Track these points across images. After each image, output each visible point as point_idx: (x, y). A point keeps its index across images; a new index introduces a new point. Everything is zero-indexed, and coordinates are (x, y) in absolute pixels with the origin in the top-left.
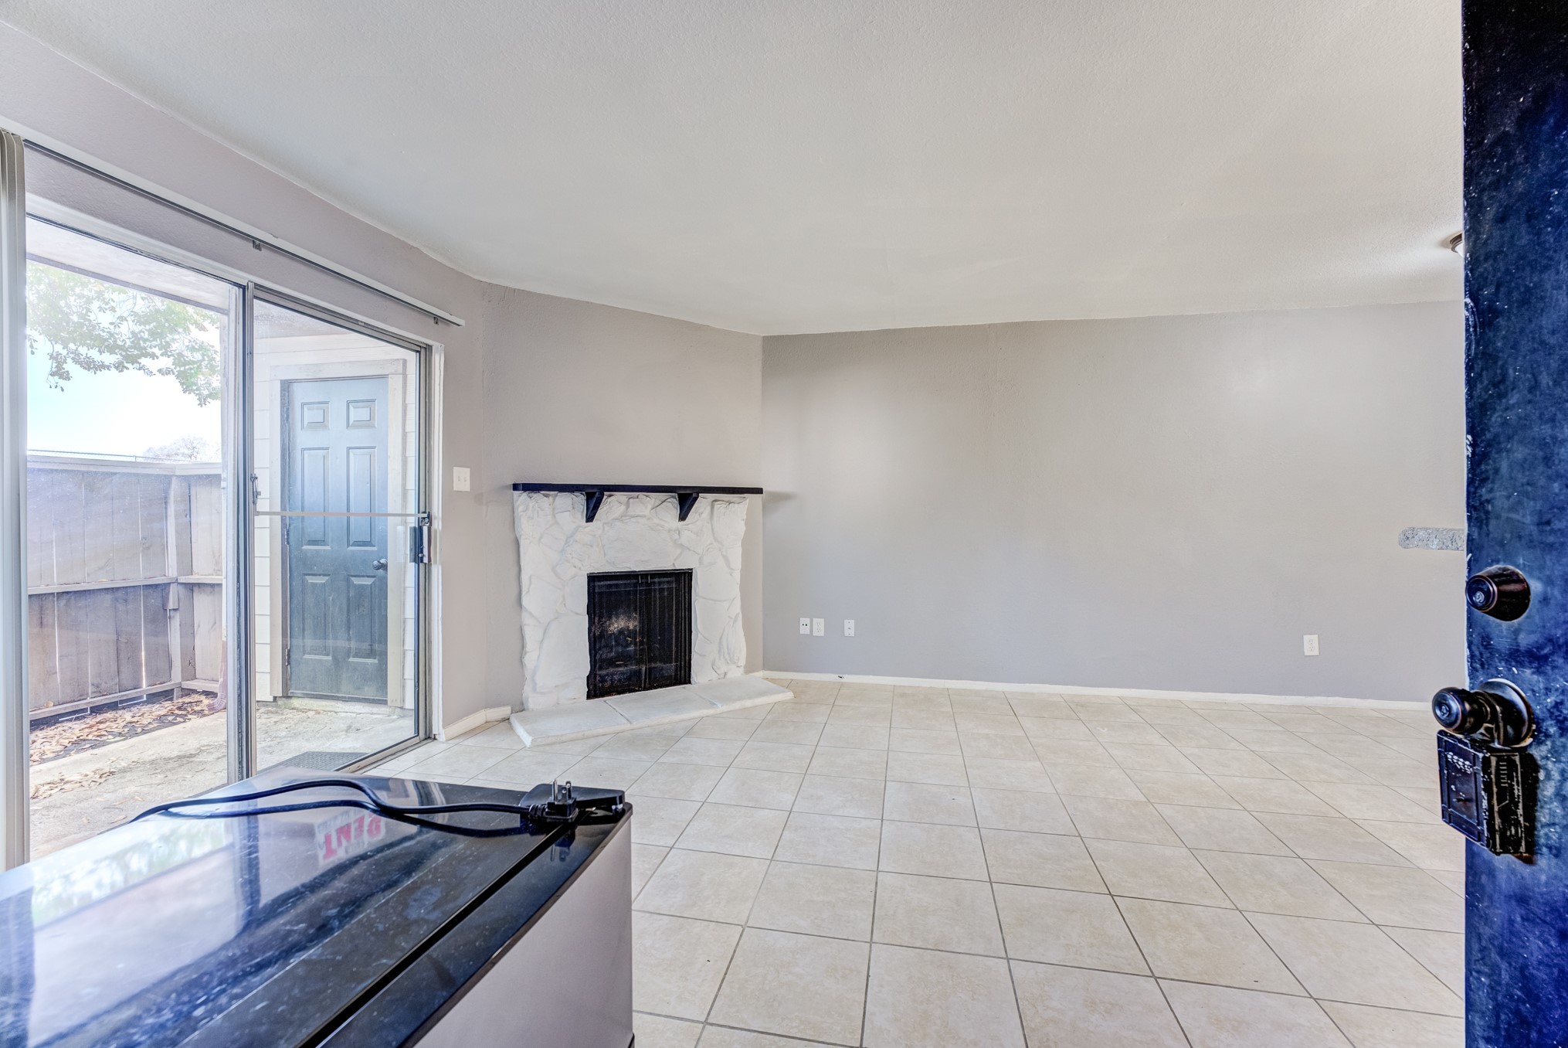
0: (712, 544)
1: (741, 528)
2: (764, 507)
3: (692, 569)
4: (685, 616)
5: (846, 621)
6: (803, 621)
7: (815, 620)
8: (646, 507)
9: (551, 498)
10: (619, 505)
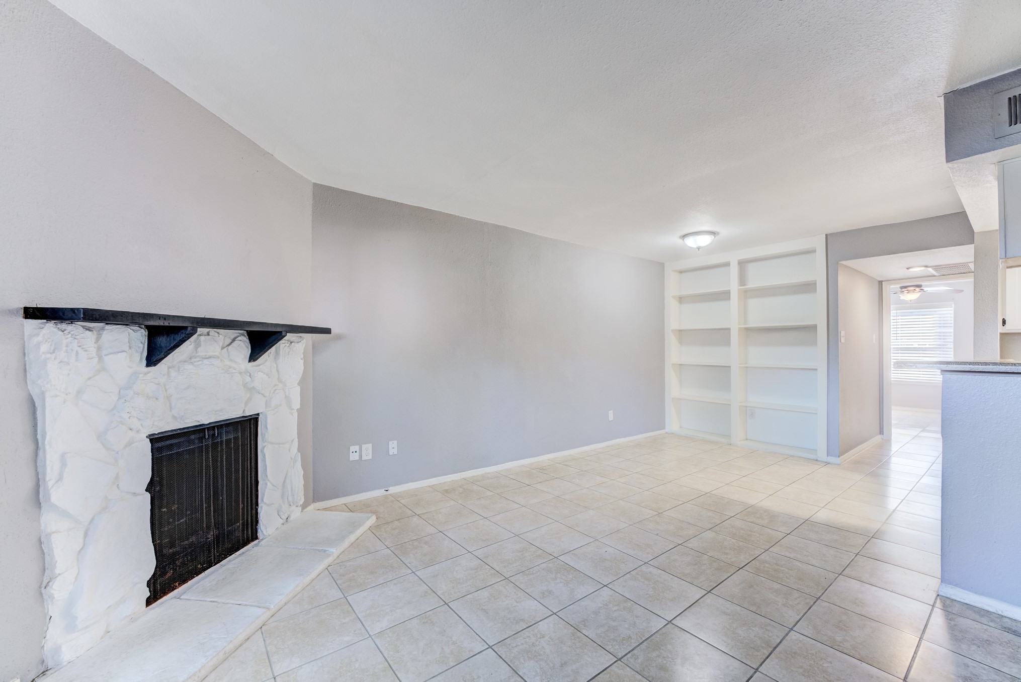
0: (276, 385)
1: (300, 366)
2: (314, 346)
3: (260, 414)
5: (390, 443)
6: (353, 449)
7: (364, 446)
9: (95, 332)
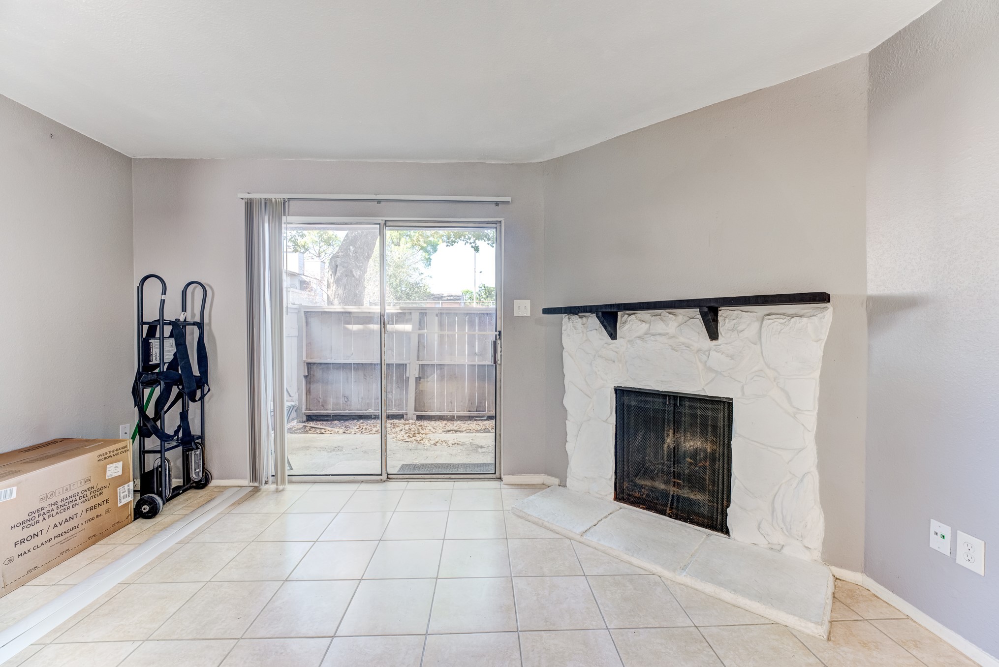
0: (762, 370)
1: (816, 351)
2: (870, 322)
3: (732, 399)
4: (724, 453)
6: (933, 524)
8: (667, 325)
9: (584, 319)
10: (640, 323)
